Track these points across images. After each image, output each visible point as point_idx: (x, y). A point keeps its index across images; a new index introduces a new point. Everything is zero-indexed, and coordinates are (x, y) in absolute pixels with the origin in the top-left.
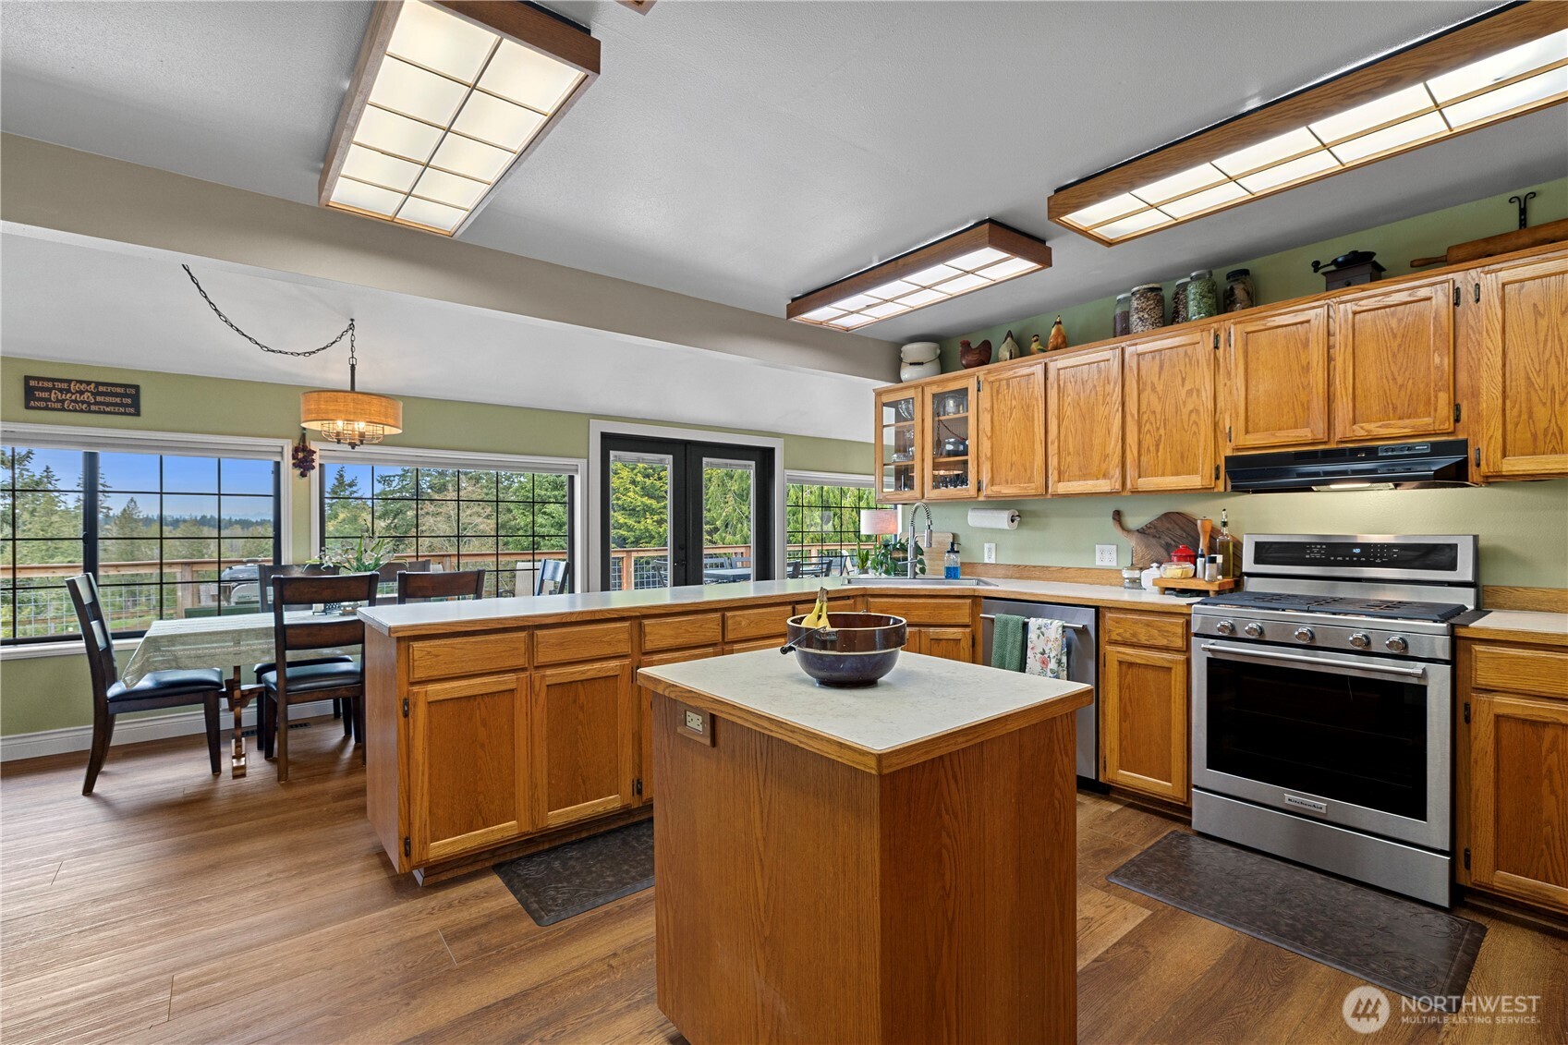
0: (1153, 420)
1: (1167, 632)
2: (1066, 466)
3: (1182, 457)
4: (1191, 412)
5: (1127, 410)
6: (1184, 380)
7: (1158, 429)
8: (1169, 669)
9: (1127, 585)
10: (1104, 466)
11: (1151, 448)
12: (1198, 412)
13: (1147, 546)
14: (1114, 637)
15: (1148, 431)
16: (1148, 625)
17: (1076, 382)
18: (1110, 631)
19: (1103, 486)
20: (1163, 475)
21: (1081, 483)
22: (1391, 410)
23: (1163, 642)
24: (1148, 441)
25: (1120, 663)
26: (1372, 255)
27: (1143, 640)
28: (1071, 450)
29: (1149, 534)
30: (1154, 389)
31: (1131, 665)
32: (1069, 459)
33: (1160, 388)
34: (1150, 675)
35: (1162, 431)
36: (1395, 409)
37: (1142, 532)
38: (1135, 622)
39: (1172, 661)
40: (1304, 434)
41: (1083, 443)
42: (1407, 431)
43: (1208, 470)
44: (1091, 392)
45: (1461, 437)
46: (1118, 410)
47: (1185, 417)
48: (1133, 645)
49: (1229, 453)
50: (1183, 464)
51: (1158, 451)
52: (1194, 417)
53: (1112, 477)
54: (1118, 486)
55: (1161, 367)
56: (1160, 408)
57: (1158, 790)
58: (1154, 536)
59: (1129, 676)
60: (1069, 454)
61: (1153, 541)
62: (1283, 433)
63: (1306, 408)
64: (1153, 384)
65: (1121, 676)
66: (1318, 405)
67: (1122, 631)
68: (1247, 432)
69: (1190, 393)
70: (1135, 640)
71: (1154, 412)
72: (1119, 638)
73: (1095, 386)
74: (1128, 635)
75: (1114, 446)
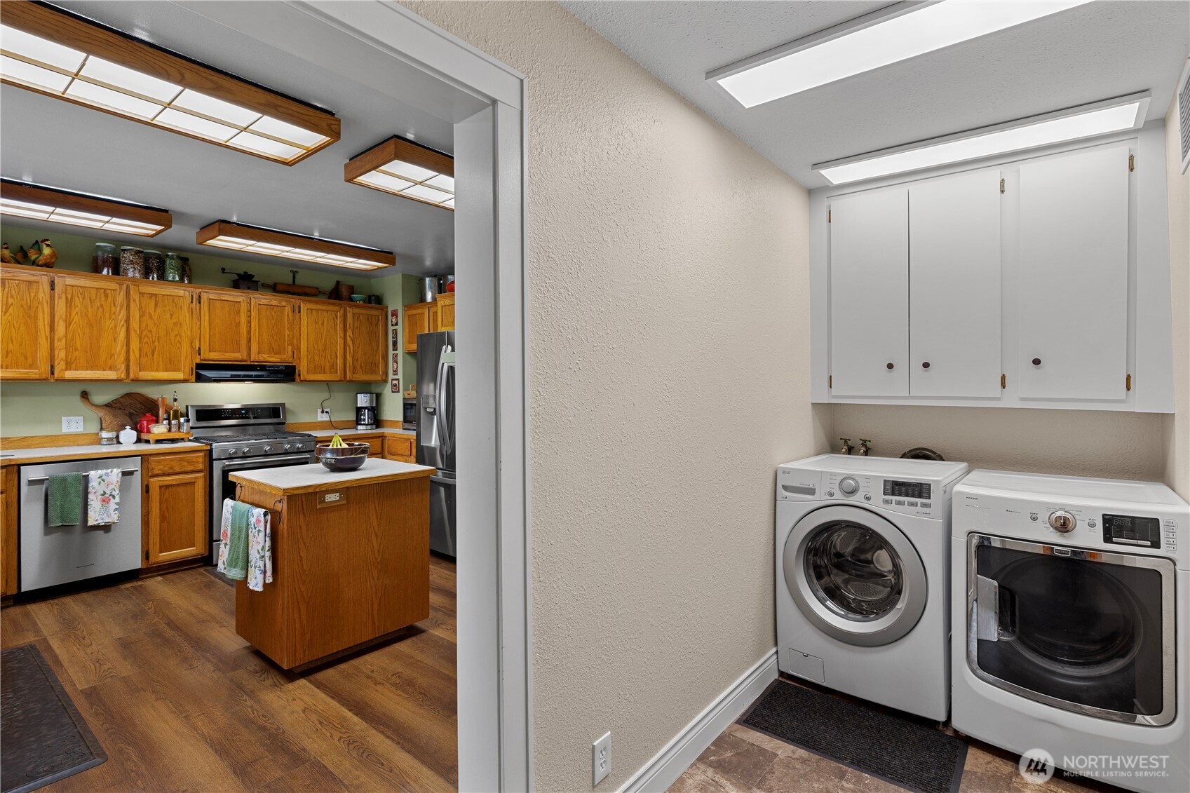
0: (150, 336)
1: (193, 462)
2: (73, 359)
3: (170, 360)
4: (176, 335)
5: (131, 327)
6: (171, 315)
7: (153, 342)
8: (194, 483)
9: (105, 443)
10: (110, 362)
11: (148, 353)
12: (180, 336)
13: (114, 416)
14: (156, 472)
15: (147, 343)
16: (181, 460)
17: (84, 299)
18: (153, 469)
19: (112, 375)
20: (157, 370)
21: (89, 372)
22: (271, 350)
23: (191, 468)
24: (146, 348)
25: (160, 487)
26: (253, 276)
27: (178, 469)
28: (79, 347)
29: (115, 407)
30: (150, 316)
31: (168, 487)
32: (76, 354)
33: (155, 317)
34: (181, 489)
35: (156, 343)
36: (273, 350)
37: (108, 406)
38: (172, 460)
39: (196, 478)
40: (238, 356)
41: (91, 344)
42: (278, 360)
43: (188, 370)
44: (98, 308)
45: (294, 364)
46: (123, 325)
47: (172, 338)
48: (169, 475)
49: (198, 361)
50: (171, 365)
51: (153, 355)
52: (178, 338)
53: (119, 369)
54: (123, 376)
55: (156, 304)
56: (155, 330)
57: (188, 554)
58: (120, 409)
59: (167, 494)
60: (76, 350)
61: (120, 412)
62: (227, 354)
63: (238, 343)
64: (150, 314)
65: (161, 495)
66: (244, 343)
67: (161, 467)
68: (210, 351)
69: (175, 324)
70: (172, 471)
71: (151, 331)
72: (160, 472)
73: (102, 306)
74: (166, 469)
75: (119, 347)
